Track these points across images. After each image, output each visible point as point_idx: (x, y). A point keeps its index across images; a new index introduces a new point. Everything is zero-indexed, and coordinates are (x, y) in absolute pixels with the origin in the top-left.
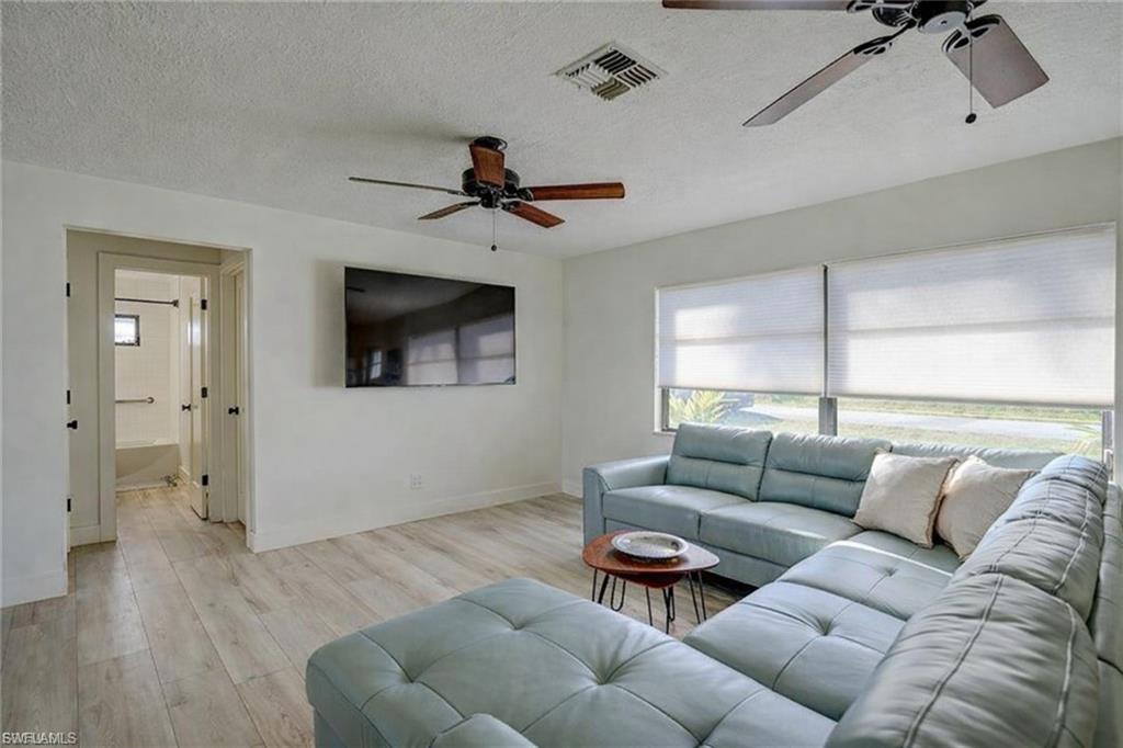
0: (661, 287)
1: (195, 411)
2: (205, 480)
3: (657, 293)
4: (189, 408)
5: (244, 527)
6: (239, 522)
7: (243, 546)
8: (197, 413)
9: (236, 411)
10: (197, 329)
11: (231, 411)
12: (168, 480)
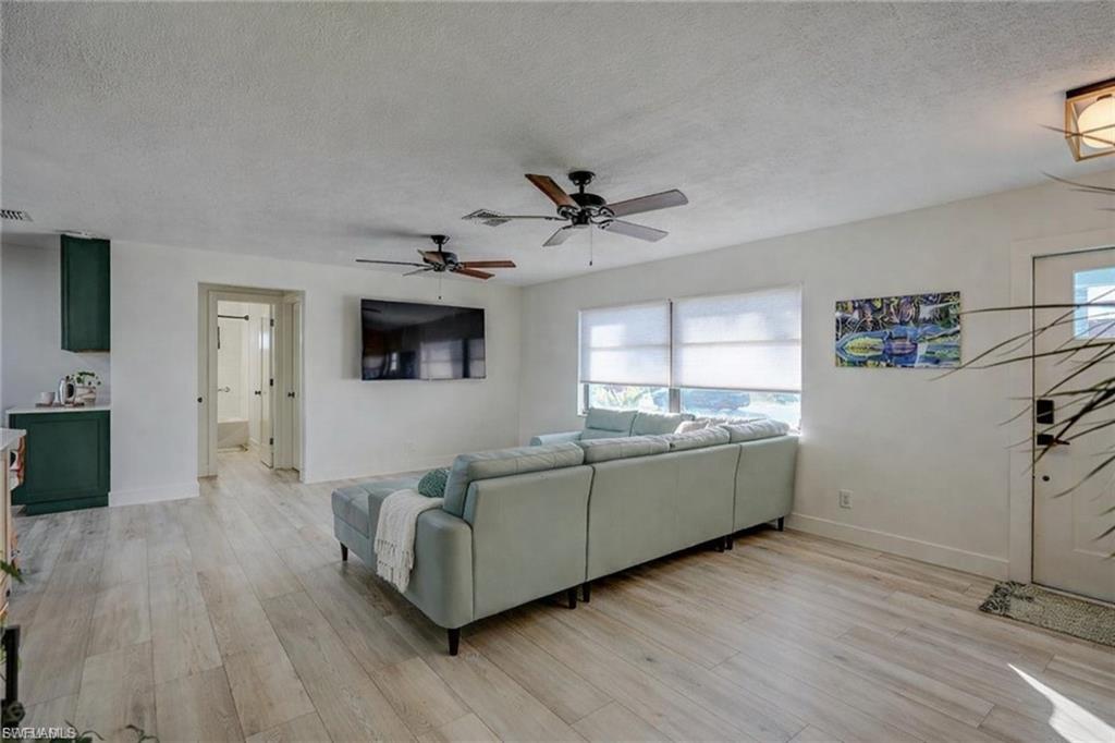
0: (582, 310)
1: (264, 396)
2: (272, 442)
3: (580, 313)
4: (260, 393)
5: (298, 472)
6: (293, 469)
7: (298, 480)
8: (266, 397)
9: (293, 395)
10: (266, 338)
11: (289, 395)
12: (241, 446)
